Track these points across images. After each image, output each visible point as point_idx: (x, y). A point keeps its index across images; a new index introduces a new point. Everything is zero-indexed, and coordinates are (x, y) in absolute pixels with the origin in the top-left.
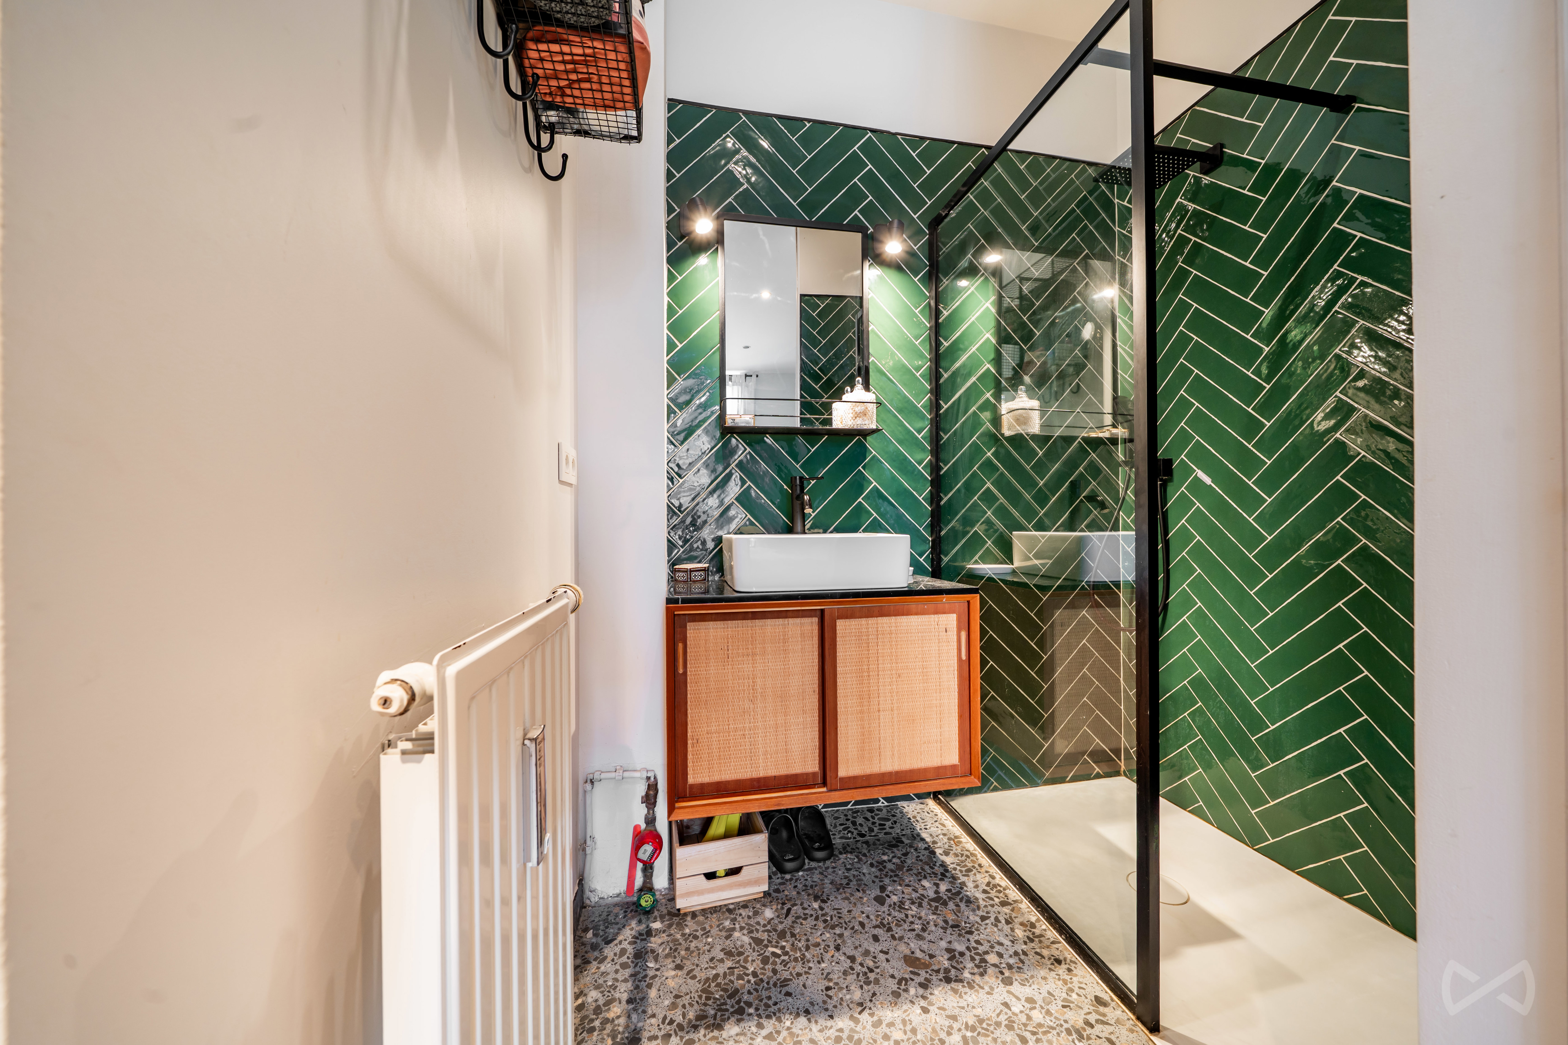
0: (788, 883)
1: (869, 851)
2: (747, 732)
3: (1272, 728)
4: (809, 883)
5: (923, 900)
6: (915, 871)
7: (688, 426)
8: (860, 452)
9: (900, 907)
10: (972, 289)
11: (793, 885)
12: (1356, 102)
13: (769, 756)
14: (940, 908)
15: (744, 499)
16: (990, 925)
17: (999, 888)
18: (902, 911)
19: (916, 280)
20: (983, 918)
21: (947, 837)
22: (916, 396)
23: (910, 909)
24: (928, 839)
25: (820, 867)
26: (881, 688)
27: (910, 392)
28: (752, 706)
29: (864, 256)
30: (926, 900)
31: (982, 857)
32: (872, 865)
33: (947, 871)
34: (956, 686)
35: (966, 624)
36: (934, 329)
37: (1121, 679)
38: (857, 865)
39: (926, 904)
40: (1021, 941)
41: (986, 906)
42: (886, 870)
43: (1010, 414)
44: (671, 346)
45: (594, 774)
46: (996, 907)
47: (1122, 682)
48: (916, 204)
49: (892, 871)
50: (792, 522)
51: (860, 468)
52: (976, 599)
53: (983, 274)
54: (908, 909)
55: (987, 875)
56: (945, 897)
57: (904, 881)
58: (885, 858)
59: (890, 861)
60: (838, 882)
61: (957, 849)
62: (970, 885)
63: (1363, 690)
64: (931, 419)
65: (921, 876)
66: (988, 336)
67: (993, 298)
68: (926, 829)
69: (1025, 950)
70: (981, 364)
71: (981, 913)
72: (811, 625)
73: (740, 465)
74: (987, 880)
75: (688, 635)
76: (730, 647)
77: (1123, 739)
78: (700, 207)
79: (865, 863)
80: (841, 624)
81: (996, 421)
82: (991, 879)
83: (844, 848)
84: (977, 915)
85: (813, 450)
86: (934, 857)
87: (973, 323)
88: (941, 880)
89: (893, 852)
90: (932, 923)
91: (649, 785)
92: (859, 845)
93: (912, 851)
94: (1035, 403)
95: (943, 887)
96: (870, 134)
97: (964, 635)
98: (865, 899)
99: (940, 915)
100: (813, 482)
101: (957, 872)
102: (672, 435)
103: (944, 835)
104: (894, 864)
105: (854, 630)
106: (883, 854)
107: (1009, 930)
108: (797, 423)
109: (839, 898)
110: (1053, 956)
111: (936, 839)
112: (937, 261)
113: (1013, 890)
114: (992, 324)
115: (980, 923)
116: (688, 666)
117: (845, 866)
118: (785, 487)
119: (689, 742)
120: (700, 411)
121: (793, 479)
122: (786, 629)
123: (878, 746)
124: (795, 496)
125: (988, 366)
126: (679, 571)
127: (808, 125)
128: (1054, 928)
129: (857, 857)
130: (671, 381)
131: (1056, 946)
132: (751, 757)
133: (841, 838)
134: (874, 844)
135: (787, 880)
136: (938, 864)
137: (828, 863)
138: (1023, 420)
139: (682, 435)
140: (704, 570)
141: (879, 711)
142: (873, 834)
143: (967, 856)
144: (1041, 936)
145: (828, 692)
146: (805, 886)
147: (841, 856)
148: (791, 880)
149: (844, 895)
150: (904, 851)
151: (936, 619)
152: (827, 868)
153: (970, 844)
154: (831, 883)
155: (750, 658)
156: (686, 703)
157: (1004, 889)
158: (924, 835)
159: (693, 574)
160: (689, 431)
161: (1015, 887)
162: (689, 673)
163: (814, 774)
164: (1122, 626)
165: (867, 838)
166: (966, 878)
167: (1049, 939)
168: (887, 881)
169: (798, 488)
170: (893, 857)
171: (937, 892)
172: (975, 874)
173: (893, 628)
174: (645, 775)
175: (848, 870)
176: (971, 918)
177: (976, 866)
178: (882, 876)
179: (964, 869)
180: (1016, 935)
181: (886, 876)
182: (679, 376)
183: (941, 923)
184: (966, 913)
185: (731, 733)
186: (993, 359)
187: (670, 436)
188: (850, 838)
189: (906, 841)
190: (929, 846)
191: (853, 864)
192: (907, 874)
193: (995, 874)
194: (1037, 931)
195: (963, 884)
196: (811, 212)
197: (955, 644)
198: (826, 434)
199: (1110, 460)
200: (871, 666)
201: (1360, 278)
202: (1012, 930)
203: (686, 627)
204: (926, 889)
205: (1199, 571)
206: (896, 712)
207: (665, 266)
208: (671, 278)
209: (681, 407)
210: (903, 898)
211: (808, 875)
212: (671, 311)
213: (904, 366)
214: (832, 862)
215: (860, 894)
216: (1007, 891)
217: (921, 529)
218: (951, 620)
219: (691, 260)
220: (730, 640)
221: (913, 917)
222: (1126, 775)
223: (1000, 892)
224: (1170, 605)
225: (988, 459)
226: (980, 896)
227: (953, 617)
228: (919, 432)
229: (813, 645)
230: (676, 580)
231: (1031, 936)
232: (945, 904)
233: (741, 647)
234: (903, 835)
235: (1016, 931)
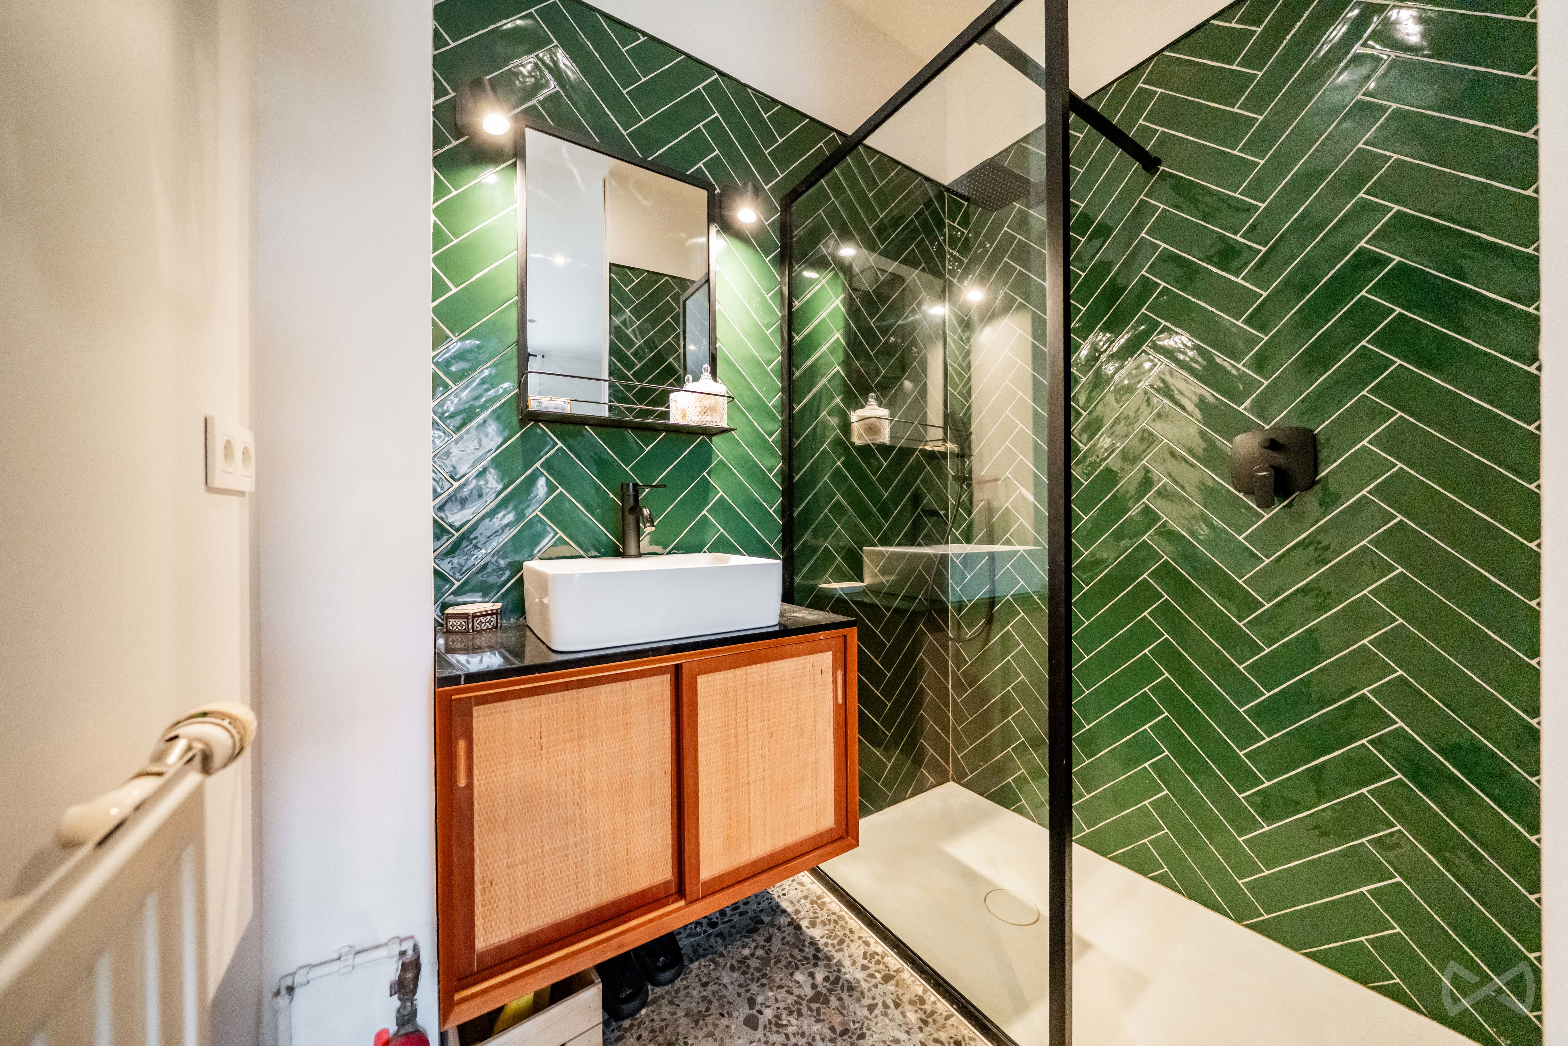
0: (628, 1034)
1: (726, 947)
2: (571, 851)
3: (1088, 727)
4: (657, 1025)
5: (801, 1004)
6: (784, 962)
7: (467, 406)
8: (704, 456)
9: (778, 1025)
10: (824, 281)
11: (635, 1036)
12: (1160, 165)
13: (603, 876)
14: (822, 1011)
15: (554, 511)
16: (879, 1015)
17: (877, 957)
18: (781, 1030)
19: (767, 260)
20: (871, 1008)
21: (808, 901)
22: (767, 394)
23: (789, 1024)
24: (790, 910)
25: (668, 992)
26: (751, 754)
27: (761, 389)
28: (578, 812)
29: (711, 219)
30: (804, 1003)
31: (851, 918)
32: (732, 968)
33: (818, 950)
34: (832, 736)
35: (842, 663)
36: (787, 319)
37: (950, 687)
38: (714, 975)
39: (806, 1009)
40: (916, 1029)
41: (869, 989)
42: (751, 970)
43: (861, 422)
44: (438, 287)
45: (293, 974)
46: (880, 986)
47: (950, 690)
48: (769, 174)
49: (758, 970)
50: (624, 544)
51: (705, 473)
52: (853, 633)
53: (834, 268)
54: (786, 1025)
55: (860, 942)
56: (824, 991)
57: (774, 981)
58: (746, 952)
59: (752, 955)
60: (696, 1011)
61: (823, 915)
62: (847, 962)
63: (1165, 690)
64: (783, 421)
65: (792, 967)
66: (837, 336)
67: (843, 296)
68: (784, 894)
69: (923, 1040)
70: (830, 365)
71: (866, 1002)
72: (662, 685)
73: (547, 465)
74: (862, 949)
75: (475, 725)
76: (544, 733)
77: (951, 745)
78: (490, 93)
79: (723, 969)
80: (703, 681)
81: (846, 427)
82: (866, 948)
83: (695, 952)
84: (864, 1006)
85: (647, 450)
86: (801, 934)
87: (824, 319)
88: (816, 965)
89: (754, 941)
90: (818, 1038)
91: (403, 965)
92: (712, 941)
93: (776, 931)
94: (885, 412)
95: (819, 977)
96: (716, 76)
97: (840, 674)
98: (733, 1026)
99: (823, 1020)
100: (647, 490)
101: (830, 948)
102: (440, 418)
103: (806, 898)
104: (758, 958)
105: (719, 687)
106: (744, 947)
107: (900, 1016)
108: (604, 412)
109: (701, 1037)
110: (951, 1038)
111: (798, 906)
112: (791, 242)
113: (892, 956)
114: (841, 323)
115: (869, 1016)
116: (476, 772)
117: (700, 980)
118: (611, 495)
119: (478, 888)
120: (486, 386)
121: (624, 487)
122: (628, 695)
123: (747, 828)
124: (627, 509)
125: (838, 368)
126: (454, 617)
127: (642, 39)
128: (944, 997)
129: (713, 961)
130: (438, 339)
131: (950, 1022)
132: (576, 884)
133: (689, 936)
134: (731, 934)
135: (626, 1030)
136: (807, 944)
137: (678, 982)
138: (872, 430)
139: (458, 420)
140: (495, 613)
141: (749, 784)
142: (726, 919)
143: (836, 922)
144: (933, 1013)
145: (687, 773)
146: (653, 1031)
147: (692, 966)
148: (631, 1026)
149: (705, 1030)
150: (767, 935)
151: (812, 660)
152: (677, 991)
153: (835, 905)
154: (686, 1015)
155: (576, 743)
156: (472, 831)
157: (883, 958)
158: (784, 905)
159: (477, 621)
160: (468, 414)
161: (892, 950)
162: (476, 783)
163: (666, 884)
164: (950, 635)
165: (720, 927)
166: (840, 954)
167: (941, 1014)
168: (754, 987)
169: (632, 498)
170: (756, 948)
171: (814, 986)
172: (848, 946)
173: (765, 678)
174: (396, 949)
175: (705, 985)
176: (858, 1013)
177: (847, 932)
178: (749, 982)
179: (835, 942)
180: (909, 1021)
181: (752, 980)
182: (453, 333)
183: (828, 1034)
184: (851, 1007)
185: (547, 858)
186: (843, 362)
187: (437, 419)
188: (699, 934)
189: (766, 919)
190: (793, 919)
191: (709, 973)
192: (775, 969)
193: (868, 939)
194: (928, 1007)
195: (839, 964)
196: (647, 149)
197: (831, 686)
198: (664, 431)
199: (941, 472)
200: (739, 729)
201: (1164, 323)
202: (903, 1014)
203: (471, 713)
204: (801, 986)
205: (1022, 582)
206: (768, 781)
207: (432, 170)
208: (439, 190)
209: (457, 377)
210: (778, 1008)
211: (653, 1011)
212: (439, 238)
213: (753, 357)
214: (682, 980)
215: (725, 1021)
216: (886, 959)
217: (772, 546)
218: (826, 659)
219: (471, 171)
220: (544, 723)
221: (794, 1035)
222: (954, 780)
223: (878, 963)
224: (995, 616)
225: (838, 468)
226: (860, 975)
227: (829, 655)
228: (770, 435)
229: (664, 710)
230: (448, 631)
231: (924, 1017)
232: (826, 1001)
233: (561, 730)
234: (761, 911)
235: (908, 1014)
